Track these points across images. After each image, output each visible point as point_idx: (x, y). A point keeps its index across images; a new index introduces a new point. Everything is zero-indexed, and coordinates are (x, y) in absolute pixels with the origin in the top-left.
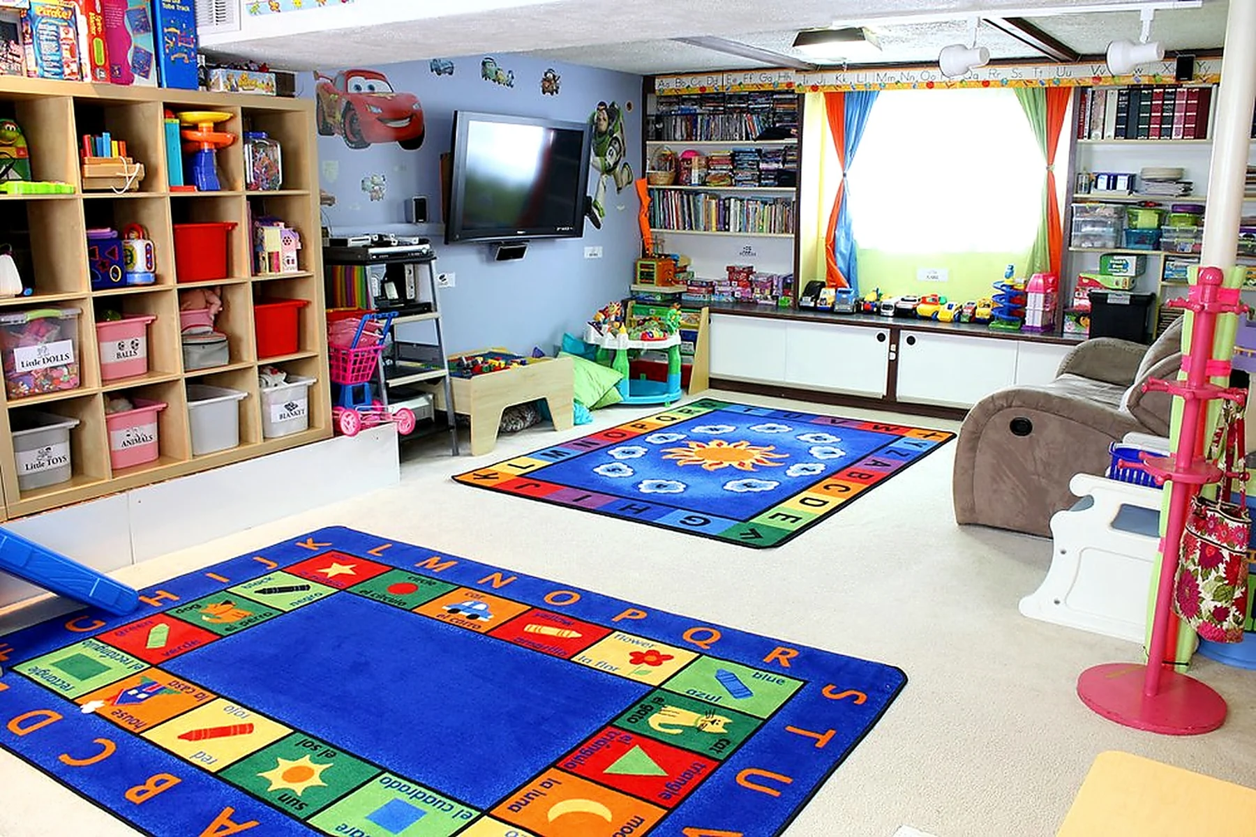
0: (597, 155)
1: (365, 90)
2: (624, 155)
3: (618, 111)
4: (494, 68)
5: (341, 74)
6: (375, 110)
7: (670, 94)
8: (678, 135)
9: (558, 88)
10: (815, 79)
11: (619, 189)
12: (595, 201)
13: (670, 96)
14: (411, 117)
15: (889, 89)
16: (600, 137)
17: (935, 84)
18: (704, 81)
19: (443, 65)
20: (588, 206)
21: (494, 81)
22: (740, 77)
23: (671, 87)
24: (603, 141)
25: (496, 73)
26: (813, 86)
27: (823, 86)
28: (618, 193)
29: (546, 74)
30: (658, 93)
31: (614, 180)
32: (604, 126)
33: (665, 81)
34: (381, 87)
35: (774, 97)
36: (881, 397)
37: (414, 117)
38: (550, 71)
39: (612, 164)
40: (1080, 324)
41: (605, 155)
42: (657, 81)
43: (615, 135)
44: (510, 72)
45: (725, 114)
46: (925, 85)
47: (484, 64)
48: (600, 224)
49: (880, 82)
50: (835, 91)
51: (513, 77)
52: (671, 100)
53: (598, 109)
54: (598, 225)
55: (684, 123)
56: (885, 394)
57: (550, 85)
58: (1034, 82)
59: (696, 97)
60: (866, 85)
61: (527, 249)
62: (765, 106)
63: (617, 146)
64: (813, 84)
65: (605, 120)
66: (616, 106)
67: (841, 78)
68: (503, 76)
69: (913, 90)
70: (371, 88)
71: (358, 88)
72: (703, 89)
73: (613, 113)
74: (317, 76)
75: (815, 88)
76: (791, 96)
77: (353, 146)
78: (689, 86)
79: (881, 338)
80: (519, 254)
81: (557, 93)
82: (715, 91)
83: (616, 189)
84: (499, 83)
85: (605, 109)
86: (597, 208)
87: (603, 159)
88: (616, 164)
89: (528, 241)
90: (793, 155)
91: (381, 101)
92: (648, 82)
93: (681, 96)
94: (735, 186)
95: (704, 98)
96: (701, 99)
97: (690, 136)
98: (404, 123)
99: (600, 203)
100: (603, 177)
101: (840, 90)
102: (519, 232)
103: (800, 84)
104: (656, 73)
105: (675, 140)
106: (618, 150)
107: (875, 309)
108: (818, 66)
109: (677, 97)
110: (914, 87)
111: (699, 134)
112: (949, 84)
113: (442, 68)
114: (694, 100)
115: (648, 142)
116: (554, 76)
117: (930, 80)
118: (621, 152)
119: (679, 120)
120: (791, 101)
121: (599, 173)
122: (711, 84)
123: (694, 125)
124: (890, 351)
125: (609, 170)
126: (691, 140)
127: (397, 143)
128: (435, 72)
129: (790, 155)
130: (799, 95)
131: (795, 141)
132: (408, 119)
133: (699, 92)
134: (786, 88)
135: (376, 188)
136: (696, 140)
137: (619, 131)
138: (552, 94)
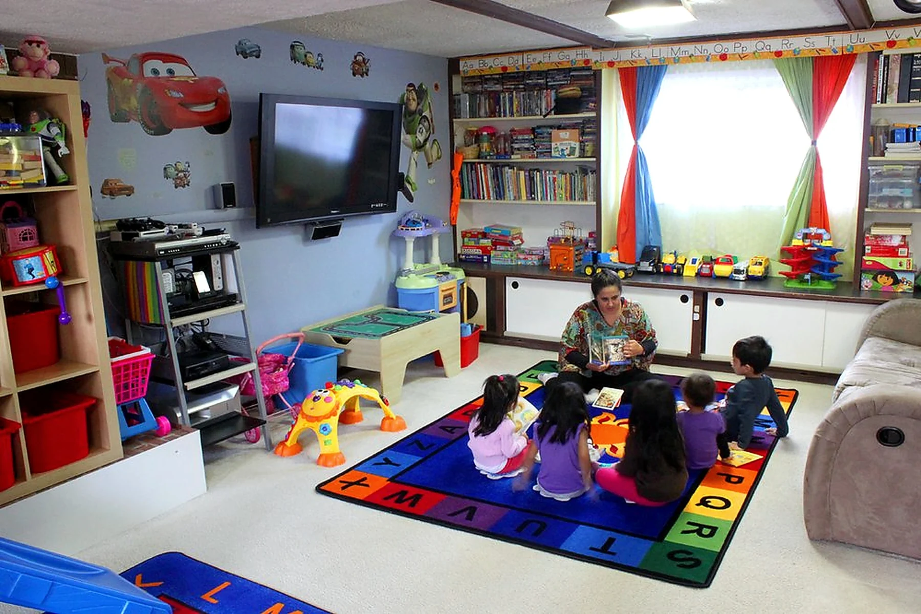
0: (408, 133)
1: (163, 73)
2: (433, 133)
3: (426, 91)
4: (302, 52)
5: (135, 57)
6: (175, 94)
7: (472, 75)
8: (482, 112)
9: (368, 70)
10: (610, 55)
11: (429, 164)
12: (407, 176)
13: (473, 77)
14: (216, 101)
15: (682, 63)
16: (410, 116)
17: (728, 56)
18: (505, 61)
19: (249, 49)
20: (400, 182)
21: (304, 64)
22: (539, 57)
23: (474, 68)
24: (413, 120)
25: (306, 56)
26: (609, 62)
27: (619, 62)
28: (429, 168)
29: (355, 57)
30: (462, 74)
31: (424, 157)
32: (413, 106)
33: (469, 62)
34: (181, 71)
35: (571, 74)
36: (686, 356)
37: (219, 100)
38: (360, 54)
39: (422, 142)
40: (877, 282)
41: (416, 133)
42: (462, 63)
43: (424, 114)
44: (319, 55)
45: (525, 91)
46: (718, 57)
47: (292, 47)
48: (413, 199)
49: (674, 56)
50: (631, 66)
51: (322, 61)
52: (474, 81)
53: (407, 90)
54: (410, 199)
55: (487, 101)
56: (690, 352)
57: (360, 68)
58: (827, 50)
59: (498, 76)
60: (660, 59)
61: (342, 226)
62: (563, 83)
63: (426, 124)
64: (610, 60)
65: (414, 100)
66: (424, 87)
67: (636, 54)
68: (312, 60)
69: (706, 62)
70: (170, 71)
71: (155, 71)
72: (504, 68)
73: (421, 93)
74: (107, 60)
75: (611, 64)
76: (587, 73)
77: (153, 132)
78: (491, 67)
79: (684, 299)
80: (335, 232)
81: (367, 75)
82: (516, 70)
83: (427, 163)
84: (309, 66)
85: (414, 89)
86: (409, 183)
87: (414, 136)
88: (426, 140)
89: (343, 219)
90: (591, 128)
91: (183, 85)
92: (453, 65)
93: (484, 76)
94: (537, 157)
95: (505, 77)
96: (502, 78)
97: (493, 113)
98: (210, 107)
99: (413, 177)
100: (415, 153)
101: (635, 65)
102: (333, 212)
103: (597, 61)
104: (460, 55)
105: (480, 117)
106: (428, 128)
107: (675, 271)
108: (614, 42)
109: (481, 77)
110: (707, 60)
111: (502, 110)
112: (742, 56)
113: (248, 52)
114: (497, 79)
115: (454, 120)
116: (364, 59)
117: (723, 52)
118: (430, 130)
119: (483, 98)
120: (587, 77)
121: (411, 151)
122: (512, 64)
123: (497, 102)
124: (694, 312)
125: (419, 147)
126: (495, 116)
127: (202, 127)
128: (240, 55)
129: (588, 128)
130: (595, 71)
131: (593, 114)
132: (214, 103)
133: (502, 72)
134: (583, 65)
135: (181, 174)
136: (500, 116)
137: (428, 110)
138: (362, 76)
